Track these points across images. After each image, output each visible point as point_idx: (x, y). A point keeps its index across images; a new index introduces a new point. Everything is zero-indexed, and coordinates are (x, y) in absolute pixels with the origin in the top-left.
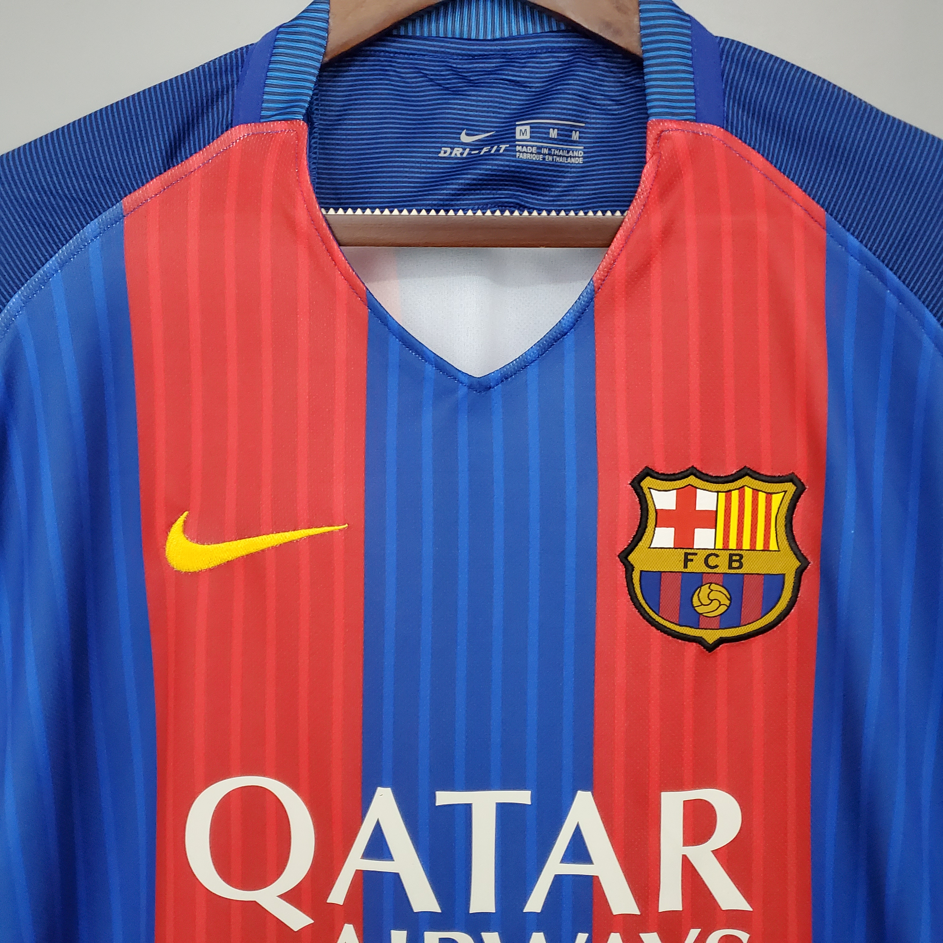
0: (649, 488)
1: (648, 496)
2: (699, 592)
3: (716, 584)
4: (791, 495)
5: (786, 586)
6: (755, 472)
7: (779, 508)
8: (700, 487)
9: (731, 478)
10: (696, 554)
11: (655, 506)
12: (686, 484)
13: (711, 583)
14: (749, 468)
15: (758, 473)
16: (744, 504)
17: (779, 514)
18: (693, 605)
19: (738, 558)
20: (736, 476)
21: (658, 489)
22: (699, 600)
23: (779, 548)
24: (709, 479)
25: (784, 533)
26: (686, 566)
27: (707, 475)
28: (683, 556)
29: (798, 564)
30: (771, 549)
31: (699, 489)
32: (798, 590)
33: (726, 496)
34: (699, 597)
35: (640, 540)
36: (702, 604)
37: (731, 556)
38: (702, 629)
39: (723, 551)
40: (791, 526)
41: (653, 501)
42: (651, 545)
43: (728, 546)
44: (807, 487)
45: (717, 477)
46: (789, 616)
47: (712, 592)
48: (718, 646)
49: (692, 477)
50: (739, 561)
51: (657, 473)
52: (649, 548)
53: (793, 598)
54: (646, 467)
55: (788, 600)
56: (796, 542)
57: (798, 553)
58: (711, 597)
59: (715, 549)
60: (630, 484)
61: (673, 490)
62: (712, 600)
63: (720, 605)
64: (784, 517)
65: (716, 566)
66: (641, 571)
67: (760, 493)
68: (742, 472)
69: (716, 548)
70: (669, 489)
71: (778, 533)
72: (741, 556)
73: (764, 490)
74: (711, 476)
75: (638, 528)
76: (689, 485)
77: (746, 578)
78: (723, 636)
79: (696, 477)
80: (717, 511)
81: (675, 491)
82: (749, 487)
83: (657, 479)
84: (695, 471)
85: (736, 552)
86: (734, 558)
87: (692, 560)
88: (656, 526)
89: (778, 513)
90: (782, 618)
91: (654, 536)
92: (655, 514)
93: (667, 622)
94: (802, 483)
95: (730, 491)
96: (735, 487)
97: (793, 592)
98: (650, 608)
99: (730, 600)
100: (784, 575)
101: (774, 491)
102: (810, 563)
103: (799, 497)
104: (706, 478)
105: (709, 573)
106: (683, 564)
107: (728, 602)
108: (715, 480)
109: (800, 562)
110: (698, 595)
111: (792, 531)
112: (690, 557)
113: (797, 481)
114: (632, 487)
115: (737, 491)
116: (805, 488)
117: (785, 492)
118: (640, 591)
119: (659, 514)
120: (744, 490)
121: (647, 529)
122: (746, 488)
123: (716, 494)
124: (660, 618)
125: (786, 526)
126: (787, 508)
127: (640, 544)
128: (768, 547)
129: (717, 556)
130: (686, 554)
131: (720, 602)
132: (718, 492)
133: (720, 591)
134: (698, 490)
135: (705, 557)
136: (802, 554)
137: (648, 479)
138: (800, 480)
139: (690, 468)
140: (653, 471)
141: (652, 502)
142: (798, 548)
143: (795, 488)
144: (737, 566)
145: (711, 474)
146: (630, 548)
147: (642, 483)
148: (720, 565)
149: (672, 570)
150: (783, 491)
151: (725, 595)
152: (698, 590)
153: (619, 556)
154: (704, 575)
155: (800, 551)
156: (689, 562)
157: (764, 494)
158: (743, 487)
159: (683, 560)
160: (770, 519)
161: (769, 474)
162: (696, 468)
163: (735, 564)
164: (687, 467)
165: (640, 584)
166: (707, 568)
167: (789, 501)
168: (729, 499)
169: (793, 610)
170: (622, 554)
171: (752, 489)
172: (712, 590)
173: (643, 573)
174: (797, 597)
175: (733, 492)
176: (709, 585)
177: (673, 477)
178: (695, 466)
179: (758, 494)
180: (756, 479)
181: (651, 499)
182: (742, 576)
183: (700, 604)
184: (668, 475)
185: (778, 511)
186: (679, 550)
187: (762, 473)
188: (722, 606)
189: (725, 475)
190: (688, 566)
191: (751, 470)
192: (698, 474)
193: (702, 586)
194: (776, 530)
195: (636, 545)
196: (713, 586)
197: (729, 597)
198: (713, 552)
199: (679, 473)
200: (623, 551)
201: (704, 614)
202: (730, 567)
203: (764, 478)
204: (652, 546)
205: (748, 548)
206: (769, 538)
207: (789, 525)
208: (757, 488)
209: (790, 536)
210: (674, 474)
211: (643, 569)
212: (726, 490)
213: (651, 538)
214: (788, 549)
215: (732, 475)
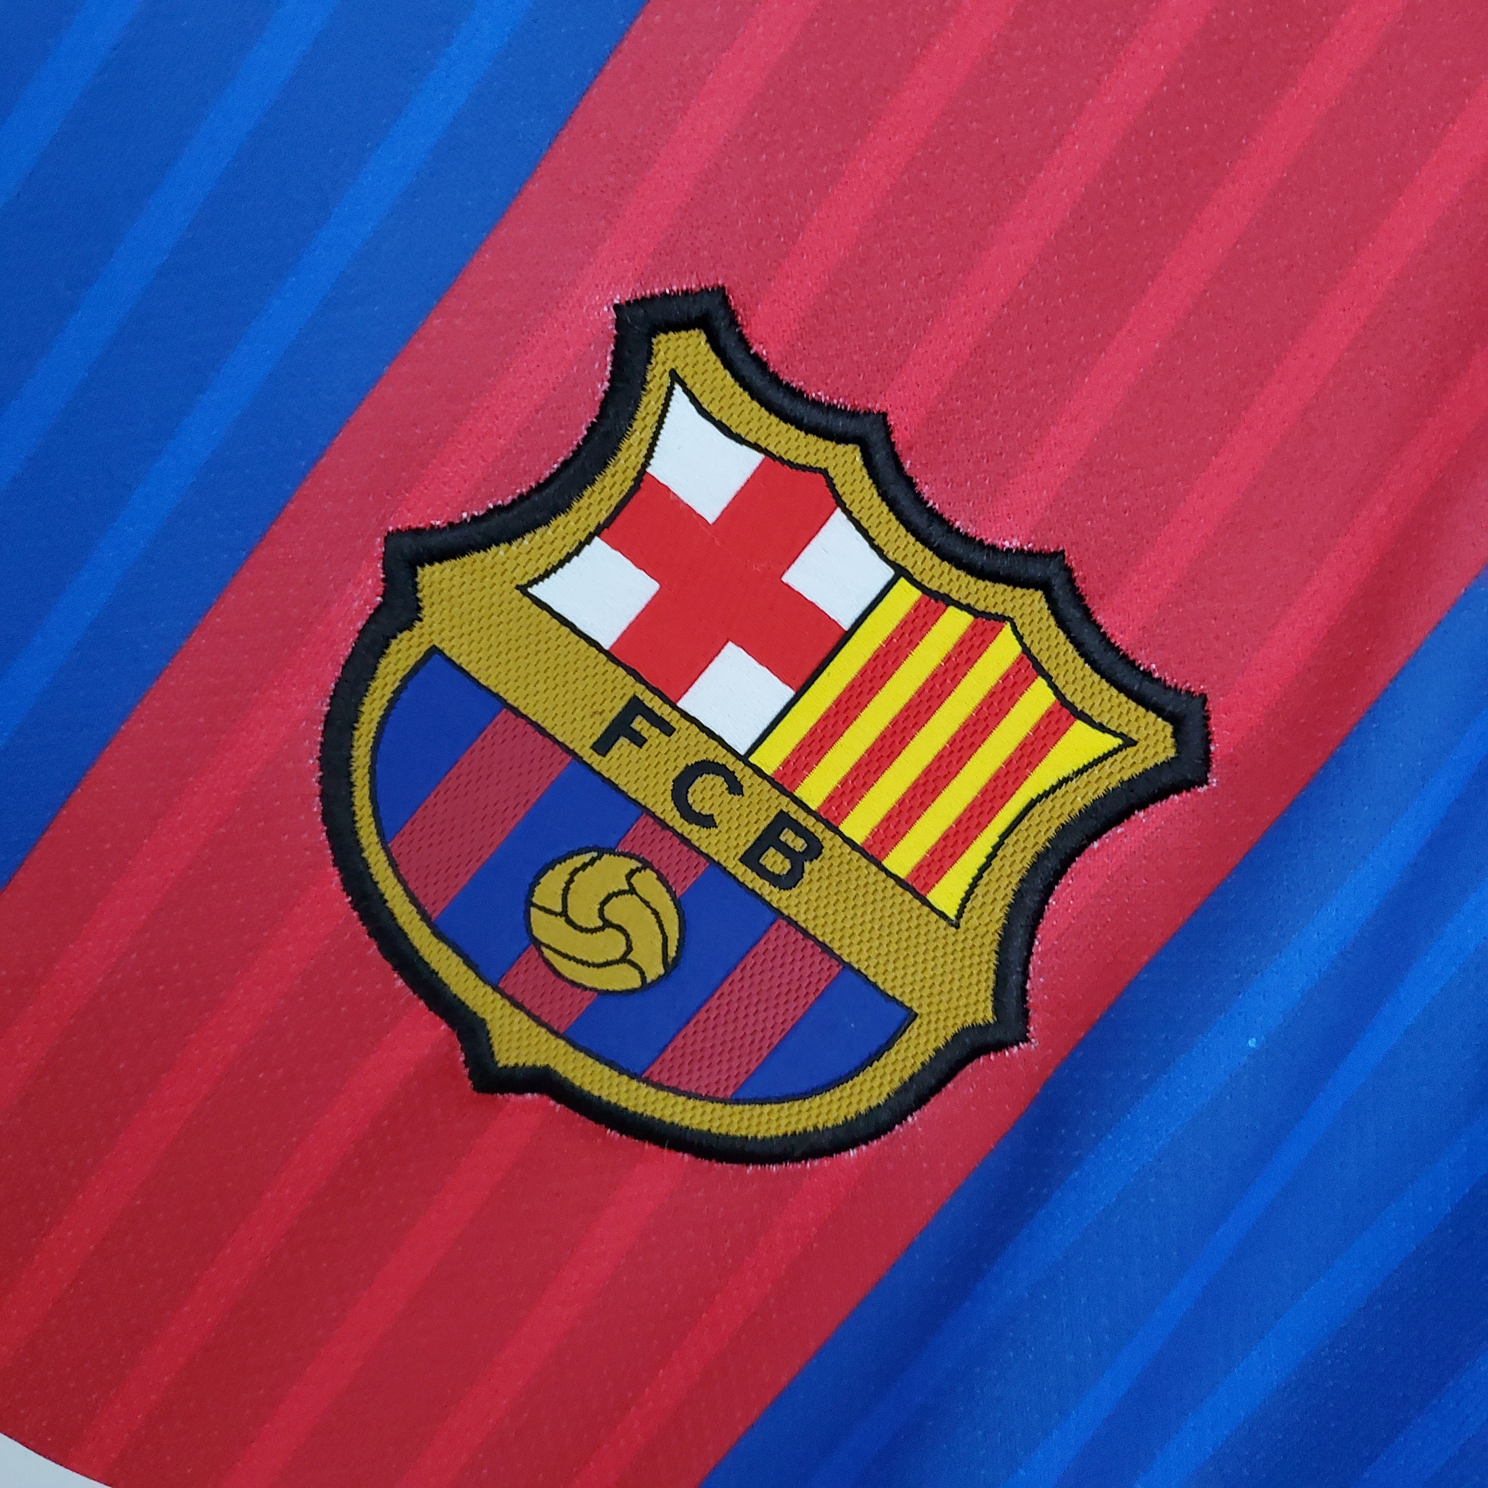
0: (675, 377)
1: (650, 403)
2: (584, 866)
3: (661, 878)
4: (1138, 770)
5: (891, 1056)
6: (1078, 598)
7: (1066, 780)
8: (854, 509)
9: (980, 559)
10: (667, 729)
11: (649, 455)
12: (811, 461)
13: (646, 865)
14: (1069, 570)
15: (1087, 613)
16: (956, 682)
17: (1048, 803)
18: (531, 892)
19: (799, 844)
20: (1002, 564)
21: (704, 401)
22: (566, 890)
23: (959, 915)
24: (905, 502)
25: (1015, 879)
26: (603, 746)
27: (910, 483)
28: (620, 705)
29: (985, 1013)
30: (932, 897)
31: (848, 513)
32: (921, 1101)
33: (917, 607)
34: (571, 881)
35: (511, 536)
36: (564, 913)
37: (783, 820)
38: (504, 995)
39: (767, 786)
40: (1060, 874)
41: (655, 437)
42: (535, 582)
43: (796, 783)
44: (1214, 781)
45: (935, 516)
46: (826, 1162)
47: (628, 896)
48: (520, 1091)
49: (852, 454)
50: (798, 860)
51: (744, 342)
52: (523, 590)
53: (885, 1117)
54: (721, 293)
55: (863, 1108)
56: (1033, 936)
57: (1015, 978)
58: (616, 911)
59: (744, 759)
60: (616, 307)
61: (756, 447)
62: (607, 924)
63: (624, 959)
64: (1056, 824)
65: (707, 821)
66: (434, 651)
67: (1040, 683)
68: (1036, 570)
69: (752, 759)
70: (741, 431)
71: (996, 863)
72: (814, 849)
73: (1059, 684)
74: (919, 499)
75: (532, 491)
76: (824, 472)
77: (779, 934)
78: (560, 1070)
79: (868, 462)
80: (847, 636)
81: (758, 457)
82: (1020, 638)
83: (728, 364)
84: (876, 437)
85: (809, 822)
86: (788, 837)
87: (639, 740)
88: (599, 531)
89: (1046, 794)
90: (798, 1153)
91: (568, 558)
92: (629, 483)
93: (399, 889)
94: (1208, 751)
95: (947, 600)
96: (971, 601)
97: (897, 1092)
98: (373, 798)
99: (671, 966)
100: (911, 1016)
101: (1093, 713)
102: (1027, 1040)
103: (1162, 795)
104: (898, 491)
105: (664, 825)
106: (599, 730)
107: (653, 970)
108: (921, 521)
109: (996, 1011)
110: (576, 871)
111: (1049, 890)
112: (640, 724)
113: (1195, 739)
114: (619, 323)
115: (966, 619)
116: (1205, 781)
117: (1129, 742)
118: (378, 714)
119: (640, 495)
120: (996, 632)
121: (561, 519)
122: (1008, 627)
123: (890, 573)
124: (382, 856)
125: (1040, 857)
126: (1088, 801)
127: (500, 552)
128: (929, 887)
129: (735, 787)
130: (635, 707)
131: (629, 948)
132: (901, 572)
133: (655, 913)
134: (838, 513)
135: (691, 761)
136: (1024, 992)
137: (697, 339)
138: (1207, 740)
139: (868, 413)
140: (734, 323)
141: (648, 434)
142: (1027, 962)
143: (1172, 753)
144: (777, 870)
145: (926, 491)
146: (452, 538)
147: (662, 337)
148: (723, 827)
149: (547, 725)
150: (1121, 735)
151: (665, 939)
152: (587, 858)
153: (389, 538)
154: (645, 820)
155: (1026, 976)
156: (623, 741)
157: (1049, 698)
158: (1002, 619)
159: (611, 717)
160: (1006, 797)
161: (1119, 640)
162: (888, 431)
163: (776, 862)
164: (862, 404)
165: (397, 692)
166: (670, 804)
167: (1114, 782)
168: (919, 622)
169: (853, 1153)
170: (407, 540)
171: (1026, 650)
172: (632, 891)
173: (436, 656)
174: (901, 1118)
175: (951, 609)
176: (634, 864)
177: (786, 402)
178: (892, 420)
179: (1028, 682)
180: (1061, 623)
181: (652, 420)
182: (769, 916)
183: (558, 909)
184: (775, 379)
185: (1054, 789)
186: (621, 672)
187: (1100, 618)
188: (625, 966)
189: (971, 530)
190: (614, 752)
191: (1071, 581)
192: (880, 457)
193: (612, 852)
194: (997, 847)
195: (483, 546)
196: (646, 881)
197: (672, 953)
198: (735, 765)
199: (816, 403)
200: (418, 531)
201: (547, 953)
202: (751, 858)
203: (1092, 642)
204: (533, 590)
205: (859, 840)
206: (954, 857)
207: (1051, 864)
208: (1042, 658)
209: (1031, 901)
210: (797, 394)
211: (445, 646)
212: (933, 586)
213: (555, 559)
214: (991, 941)
215: (993, 548)
